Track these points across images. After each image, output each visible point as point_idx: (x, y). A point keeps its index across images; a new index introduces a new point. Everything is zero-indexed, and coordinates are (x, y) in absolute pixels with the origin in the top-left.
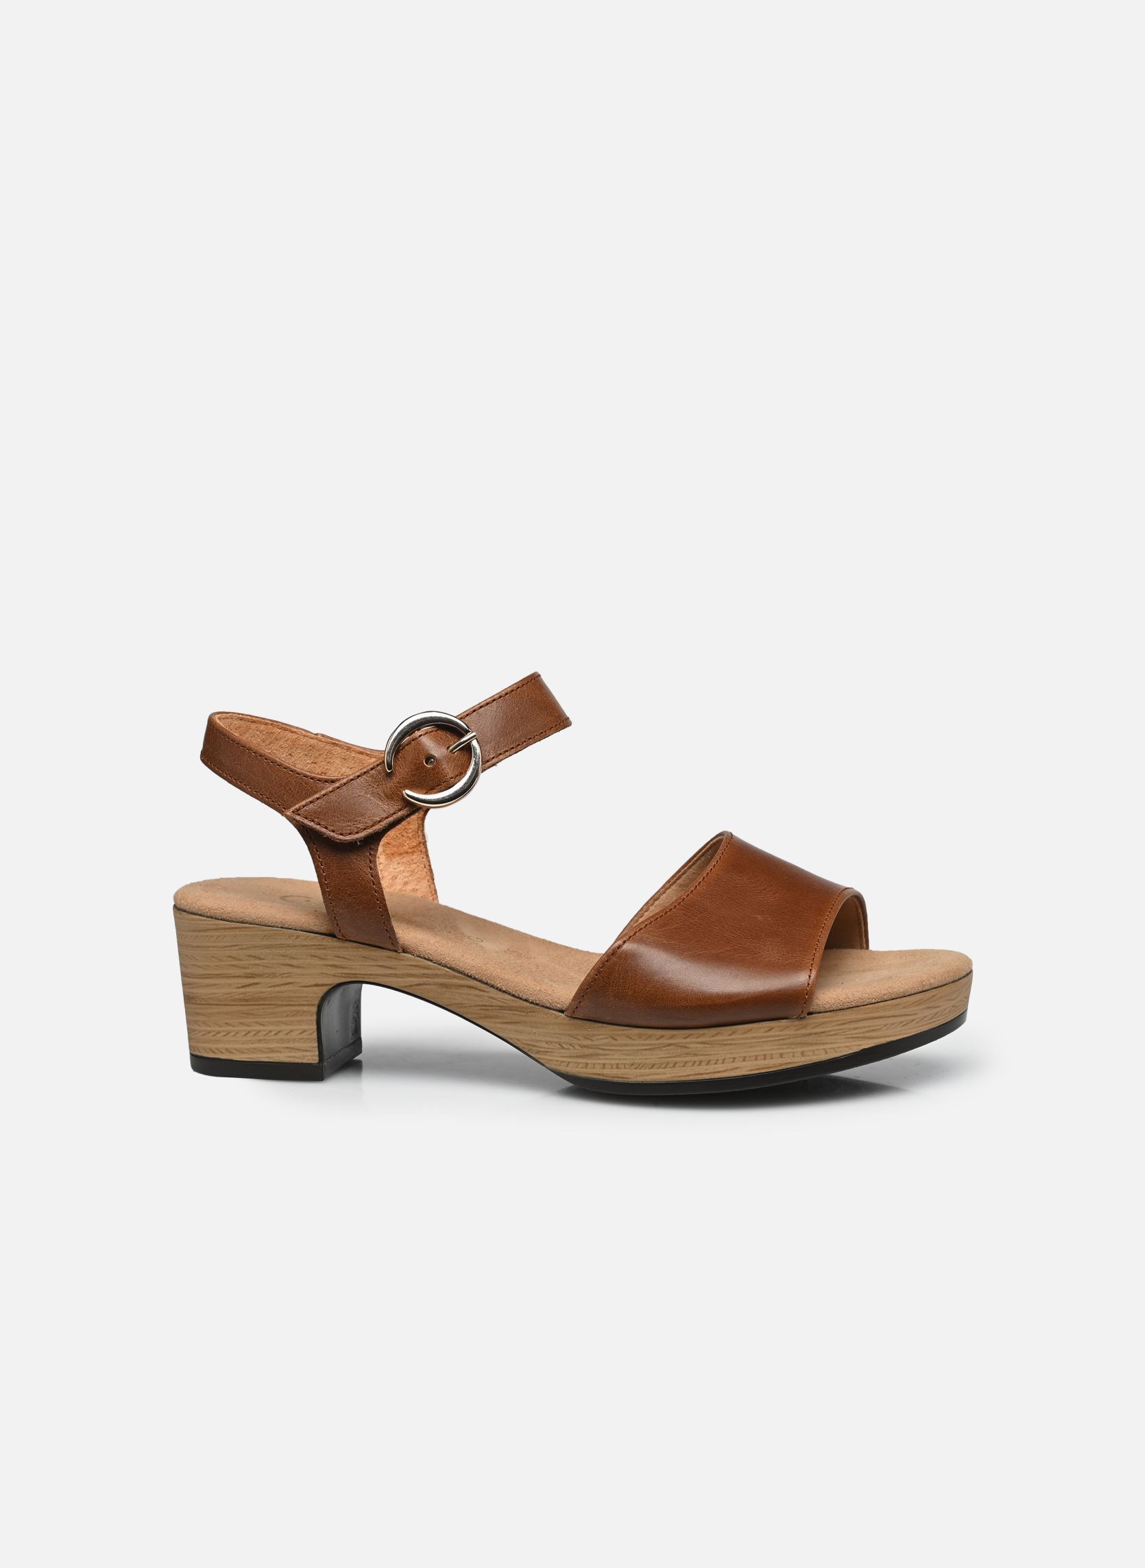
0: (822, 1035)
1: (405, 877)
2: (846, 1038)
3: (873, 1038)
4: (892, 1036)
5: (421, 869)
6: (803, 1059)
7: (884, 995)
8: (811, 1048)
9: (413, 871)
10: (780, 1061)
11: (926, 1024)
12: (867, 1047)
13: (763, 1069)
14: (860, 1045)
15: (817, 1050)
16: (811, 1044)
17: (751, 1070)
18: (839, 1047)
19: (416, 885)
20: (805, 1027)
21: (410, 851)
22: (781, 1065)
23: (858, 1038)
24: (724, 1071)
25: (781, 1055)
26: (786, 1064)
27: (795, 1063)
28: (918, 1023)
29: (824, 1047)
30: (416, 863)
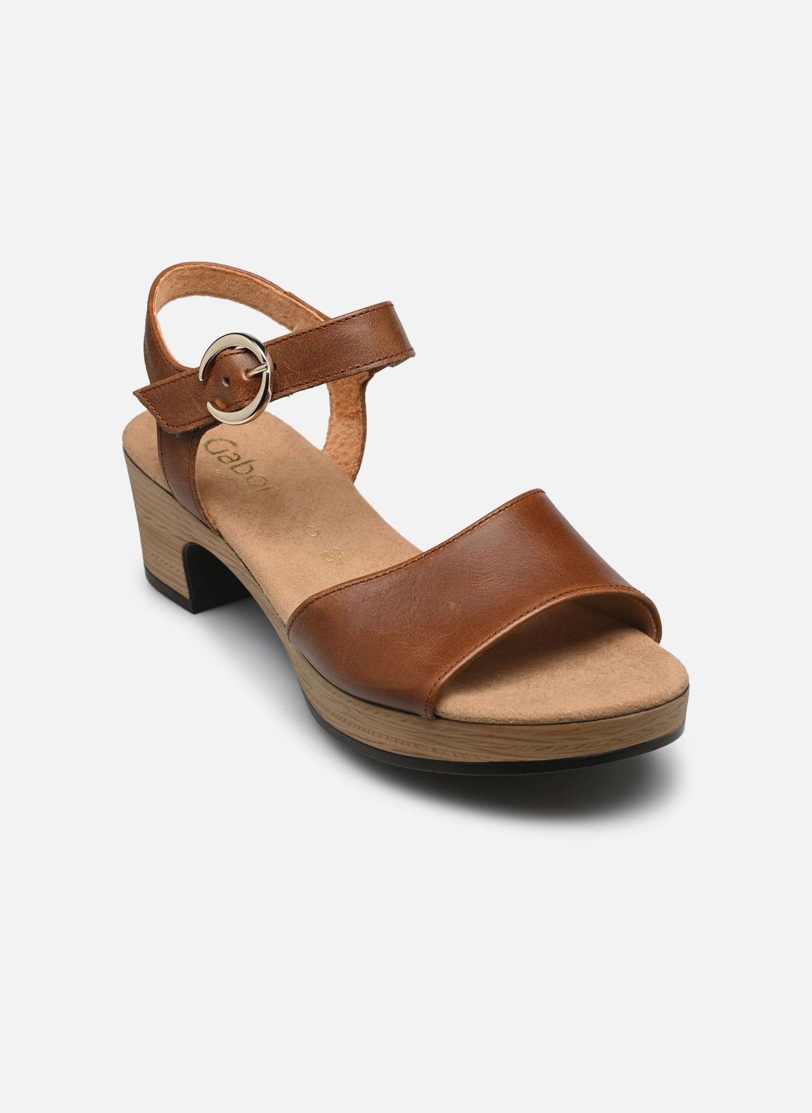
0: (450, 739)
1: (343, 438)
2: (474, 748)
3: (501, 754)
4: (524, 757)
5: (356, 435)
6: (434, 755)
7: (511, 720)
8: (441, 747)
9: (350, 435)
10: (414, 750)
11: (570, 753)
12: (495, 760)
13: (401, 751)
14: (488, 757)
15: (447, 751)
16: (441, 744)
17: (393, 750)
18: (467, 754)
19: (348, 449)
20: (434, 728)
21: (351, 415)
22: (416, 754)
23: (486, 750)
24: (374, 742)
25: (416, 745)
26: (421, 754)
27: (428, 756)
28: (555, 750)
29: (454, 750)
30: (353, 428)
